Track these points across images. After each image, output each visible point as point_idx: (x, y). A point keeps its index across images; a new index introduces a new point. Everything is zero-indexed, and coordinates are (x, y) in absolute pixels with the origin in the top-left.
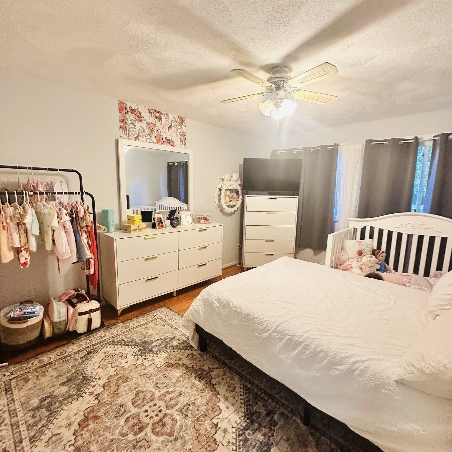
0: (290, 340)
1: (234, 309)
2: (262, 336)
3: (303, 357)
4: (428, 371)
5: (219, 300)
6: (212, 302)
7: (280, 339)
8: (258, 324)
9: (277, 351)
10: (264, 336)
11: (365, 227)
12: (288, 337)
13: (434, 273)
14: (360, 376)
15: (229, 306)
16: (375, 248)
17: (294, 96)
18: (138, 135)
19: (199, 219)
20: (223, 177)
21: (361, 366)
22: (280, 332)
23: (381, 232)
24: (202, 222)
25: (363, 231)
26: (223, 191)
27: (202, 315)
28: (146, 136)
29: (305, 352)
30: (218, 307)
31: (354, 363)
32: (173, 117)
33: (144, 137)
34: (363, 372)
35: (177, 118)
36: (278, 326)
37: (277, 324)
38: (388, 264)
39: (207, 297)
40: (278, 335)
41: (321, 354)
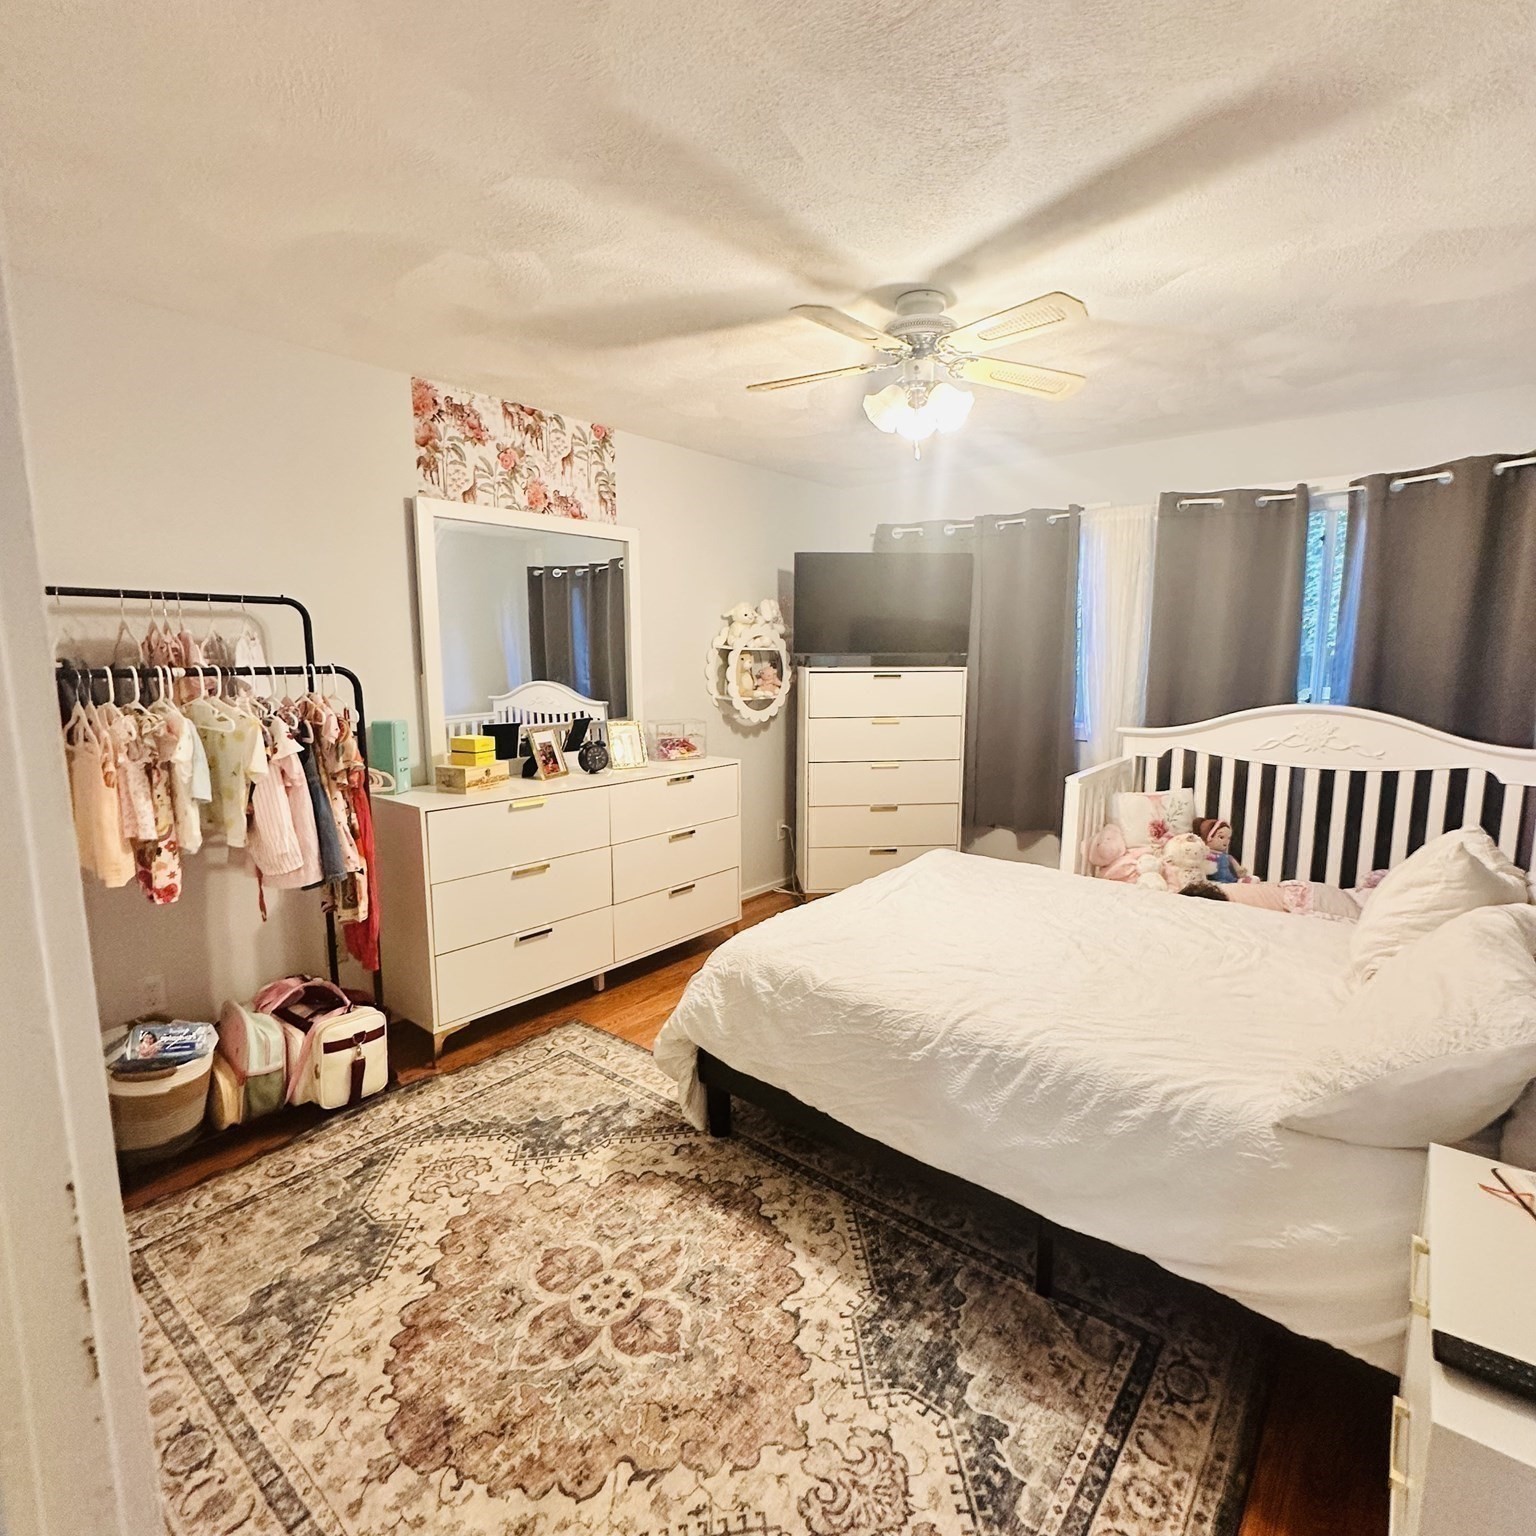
0: (991, 1059)
1: (821, 994)
2: (910, 1058)
3: (1031, 1098)
5: (770, 974)
6: (750, 980)
7: (964, 1060)
8: (894, 1028)
9: (955, 1093)
10: (915, 1057)
11: (1169, 754)
12: (984, 1052)
13: (1367, 876)
14: (1185, 1125)
15: (805, 987)
16: (1202, 814)
17: (960, 373)
18: (471, 484)
19: (665, 745)
20: (732, 613)
21: (1186, 1102)
22: (961, 1043)
23: (1216, 765)
24: (674, 753)
25: (1165, 763)
26: (733, 658)
27: (720, 1021)
28: (496, 486)
29: (1035, 1087)
30: (768, 994)
31: (1168, 1097)
32: (578, 428)
33: (491, 490)
34: (1192, 1114)
35: (587, 429)
36: (954, 1027)
37: (952, 1021)
39: (734, 969)
40: (955, 1051)
41: (1080, 1087)
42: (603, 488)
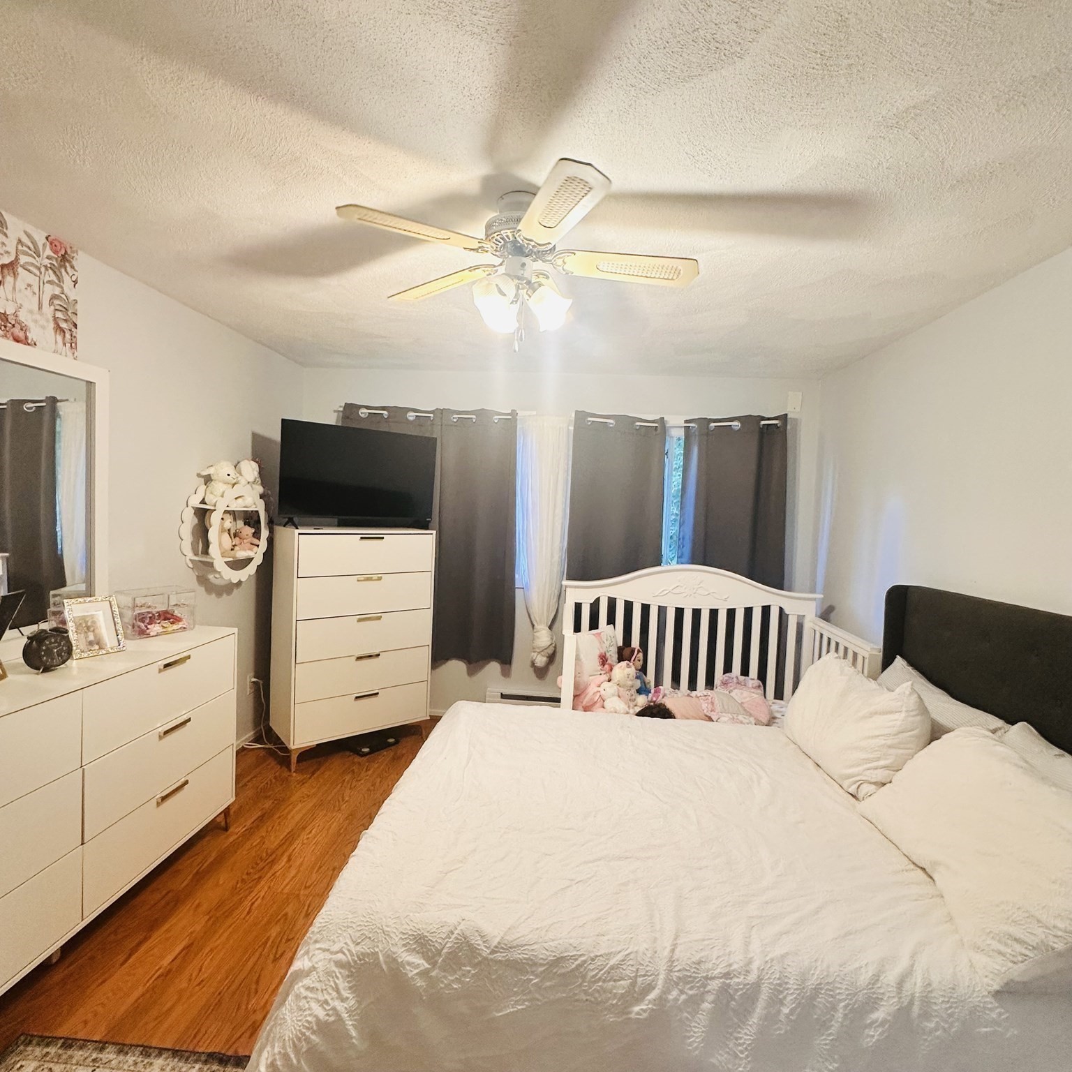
0: (724, 992)
1: (498, 956)
2: (633, 1016)
3: (780, 1029)
4: (1060, 946)
5: (421, 943)
6: (395, 960)
7: (694, 1002)
8: (604, 981)
9: (696, 1048)
10: (638, 1013)
11: (598, 600)
12: (714, 985)
13: (721, 679)
14: (925, 1015)
15: (473, 950)
19: (142, 620)
20: (211, 471)
21: (914, 987)
22: (685, 980)
23: (629, 606)
24: (155, 628)
25: (595, 607)
29: (779, 1012)
30: (424, 974)
32: (25, 232)
35: (40, 239)
36: (671, 961)
37: (666, 953)
38: (646, 675)
39: (364, 948)
40: (682, 992)
42: (59, 315)
